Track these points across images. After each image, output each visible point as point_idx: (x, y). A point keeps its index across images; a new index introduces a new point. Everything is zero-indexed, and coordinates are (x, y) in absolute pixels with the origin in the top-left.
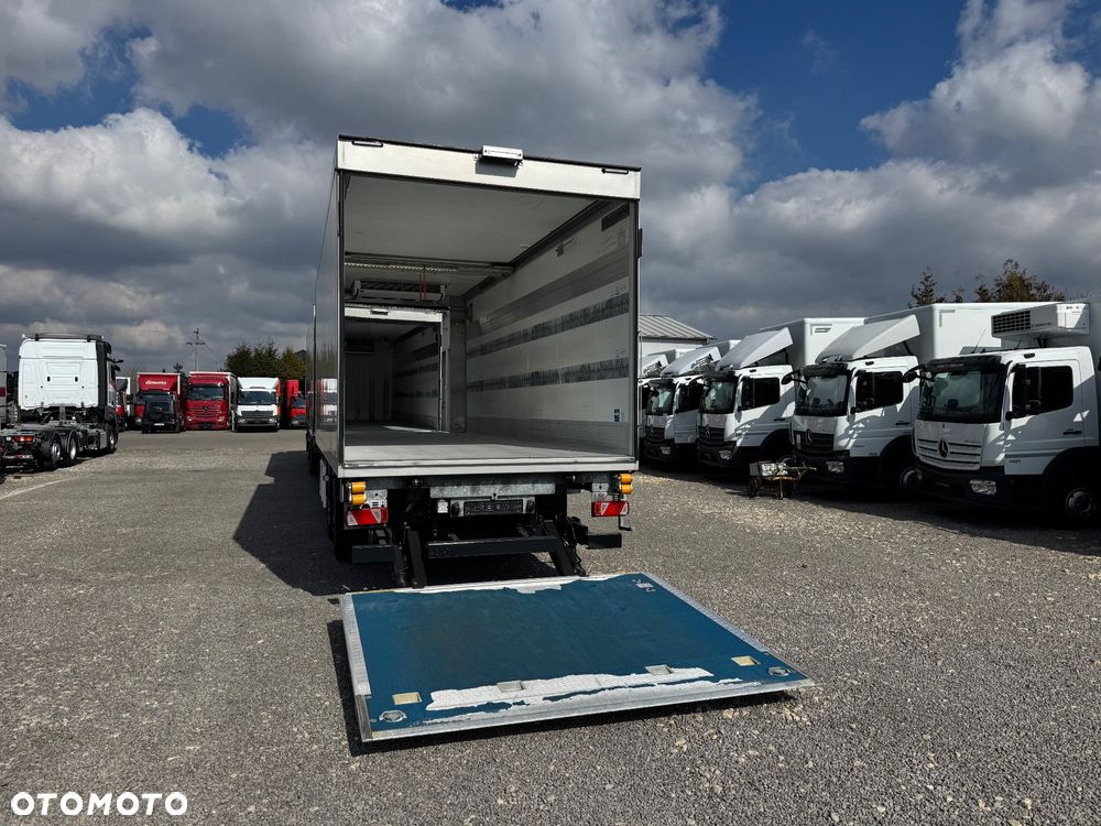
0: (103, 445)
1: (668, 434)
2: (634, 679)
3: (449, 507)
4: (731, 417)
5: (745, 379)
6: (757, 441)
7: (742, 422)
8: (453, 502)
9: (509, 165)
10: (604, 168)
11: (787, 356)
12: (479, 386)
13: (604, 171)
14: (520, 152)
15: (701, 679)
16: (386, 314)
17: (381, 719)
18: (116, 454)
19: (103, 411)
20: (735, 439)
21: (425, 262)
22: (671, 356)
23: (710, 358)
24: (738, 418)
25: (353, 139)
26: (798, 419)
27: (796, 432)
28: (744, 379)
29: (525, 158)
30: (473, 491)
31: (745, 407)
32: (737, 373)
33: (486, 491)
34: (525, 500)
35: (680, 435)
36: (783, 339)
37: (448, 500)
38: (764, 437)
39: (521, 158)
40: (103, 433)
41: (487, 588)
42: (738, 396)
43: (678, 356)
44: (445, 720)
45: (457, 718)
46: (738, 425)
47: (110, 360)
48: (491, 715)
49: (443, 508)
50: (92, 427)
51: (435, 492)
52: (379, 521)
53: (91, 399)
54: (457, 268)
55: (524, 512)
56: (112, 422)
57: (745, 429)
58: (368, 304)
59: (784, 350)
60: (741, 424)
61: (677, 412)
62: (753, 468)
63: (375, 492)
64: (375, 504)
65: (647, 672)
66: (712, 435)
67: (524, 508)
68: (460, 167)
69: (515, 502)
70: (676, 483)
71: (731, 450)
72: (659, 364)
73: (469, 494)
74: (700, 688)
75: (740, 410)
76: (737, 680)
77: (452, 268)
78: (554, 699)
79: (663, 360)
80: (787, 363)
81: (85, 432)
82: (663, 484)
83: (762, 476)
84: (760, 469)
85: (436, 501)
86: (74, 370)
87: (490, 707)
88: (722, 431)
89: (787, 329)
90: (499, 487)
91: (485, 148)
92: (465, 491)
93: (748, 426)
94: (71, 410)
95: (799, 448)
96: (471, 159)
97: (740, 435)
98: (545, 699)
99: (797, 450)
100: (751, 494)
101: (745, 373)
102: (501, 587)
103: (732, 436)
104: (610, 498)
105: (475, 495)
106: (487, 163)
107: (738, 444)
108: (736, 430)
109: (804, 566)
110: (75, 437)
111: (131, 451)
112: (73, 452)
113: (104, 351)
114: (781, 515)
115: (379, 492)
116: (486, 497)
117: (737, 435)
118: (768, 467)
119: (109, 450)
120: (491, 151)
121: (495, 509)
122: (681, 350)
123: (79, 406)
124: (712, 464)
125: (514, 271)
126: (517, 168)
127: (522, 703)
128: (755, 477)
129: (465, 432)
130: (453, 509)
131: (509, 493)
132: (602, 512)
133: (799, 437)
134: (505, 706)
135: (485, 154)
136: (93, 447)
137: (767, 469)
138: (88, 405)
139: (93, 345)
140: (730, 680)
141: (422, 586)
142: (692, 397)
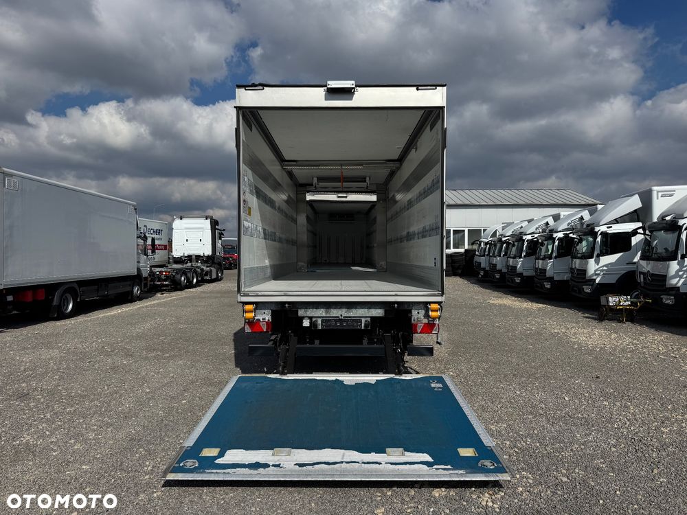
0: (214, 276)
1: (549, 274)
2: (373, 457)
3: (311, 323)
4: (592, 261)
5: (604, 234)
6: (613, 280)
7: (600, 265)
8: (314, 320)
9: (347, 93)
10: (418, 87)
11: (638, 216)
12: (390, 241)
13: (418, 89)
14: (353, 82)
15: (422, 463)
16: (346, 197)
17: (181, 465)
18: (222, 281)
19: (214, 258)
20: (595, 277)
21: (341, 163)
22: (556, 218)
23: (582, 218)
24: (597, 262)
25: (245, 87)
26: (643, 263)
27: (641, 273)
28: (602, 233)
29: (356, 86)
30: (326, 313)
31: (602, 254)
32: (597, 229)
33: (335, 313)
34: (363, 320)
35: (558, 274)
36: (634, 203)
37: (311, 318)
38: (618, 276)
39: (354, 86)
40: (214, 270)
41: (325, 378)
42: (597, 246)
43: (562, 217)
44: (219, 471)
45: (229, 471)
46: (597, 267)
47: (218, 229)
48: (252, 472)
49: (306, 323)
50: (207, 267)
51: (301, 313)
52: (265, 330)
53: (208, 251)
54: (362, 165)
55: (363, 328)
56: (220, 264)
57: (602, 271)
58: (335, 192)
59: (636, 211)
60: (599, 267)
61: (556, 257)
62: (603, 299)
63: (263, 311)
64: (264, 319)
65: (385, 452)
66: (578, 274)
67: (363, 325)
68: (314, 97)
69: (357, 320)
70: (549, 307)
71: (592, 286)
72: (547, 224)
73: (324, 315)
74: (415, 470)
75: (598, 256)
76: (449, 467)
77: (359, 165)
78: (301, 465)
79: (551, 221)
80: (639, 221)
81: (202, 270)
82: (539, 310)
83: (609, 306)
84: (608, 301)
85: (302, 318)
86: (199, 235)
87: (256, 466)
88: (584, 272)
89: (637, 196)
90: (344, 310)
91: (329, 82)
92: (321, 312)
93: (605, 268)
94: (198, 257)
95: (642, 285)
96: (322, 91)
97: (599, 274)
98: (296, 464)
99: (641, 286)
100: (601, 319)
101: (603, 229)
102: (334, 379)
103: (592, 275)
104: (426, 321)
105: (328, 315)
106: (333, 93)
107: (597, 281)
108: (595, 271)
109: (597, 377)
110: (195, 272)
111: (230, 280)
112: (195, 280)
113: (214, 224)
114: (613, 336)
115: (266, 311)
116: (336, 317)
117: (596, 275)
118: (614, 299)
119: (217, 279)
120: (333, 84)
121: (341, 324)
122: (564, 212)
123: (202, 255)
124: (577, 295)
125: (401, 164)
126: (353, 93)
127: (278, 466)
128: (605, 306)
129: (386, 271)
130: (313, 324)
131: (351, 314)
132: (419, 331)
133: (642, 276)
134: (266, 466)
135: (328, 87)
136: (208, 278)
137: (612, 300)
138: (206, 254)
139: (209, 221)
140: (443, 467)
141: (285, 374)
142: (567, 247)
